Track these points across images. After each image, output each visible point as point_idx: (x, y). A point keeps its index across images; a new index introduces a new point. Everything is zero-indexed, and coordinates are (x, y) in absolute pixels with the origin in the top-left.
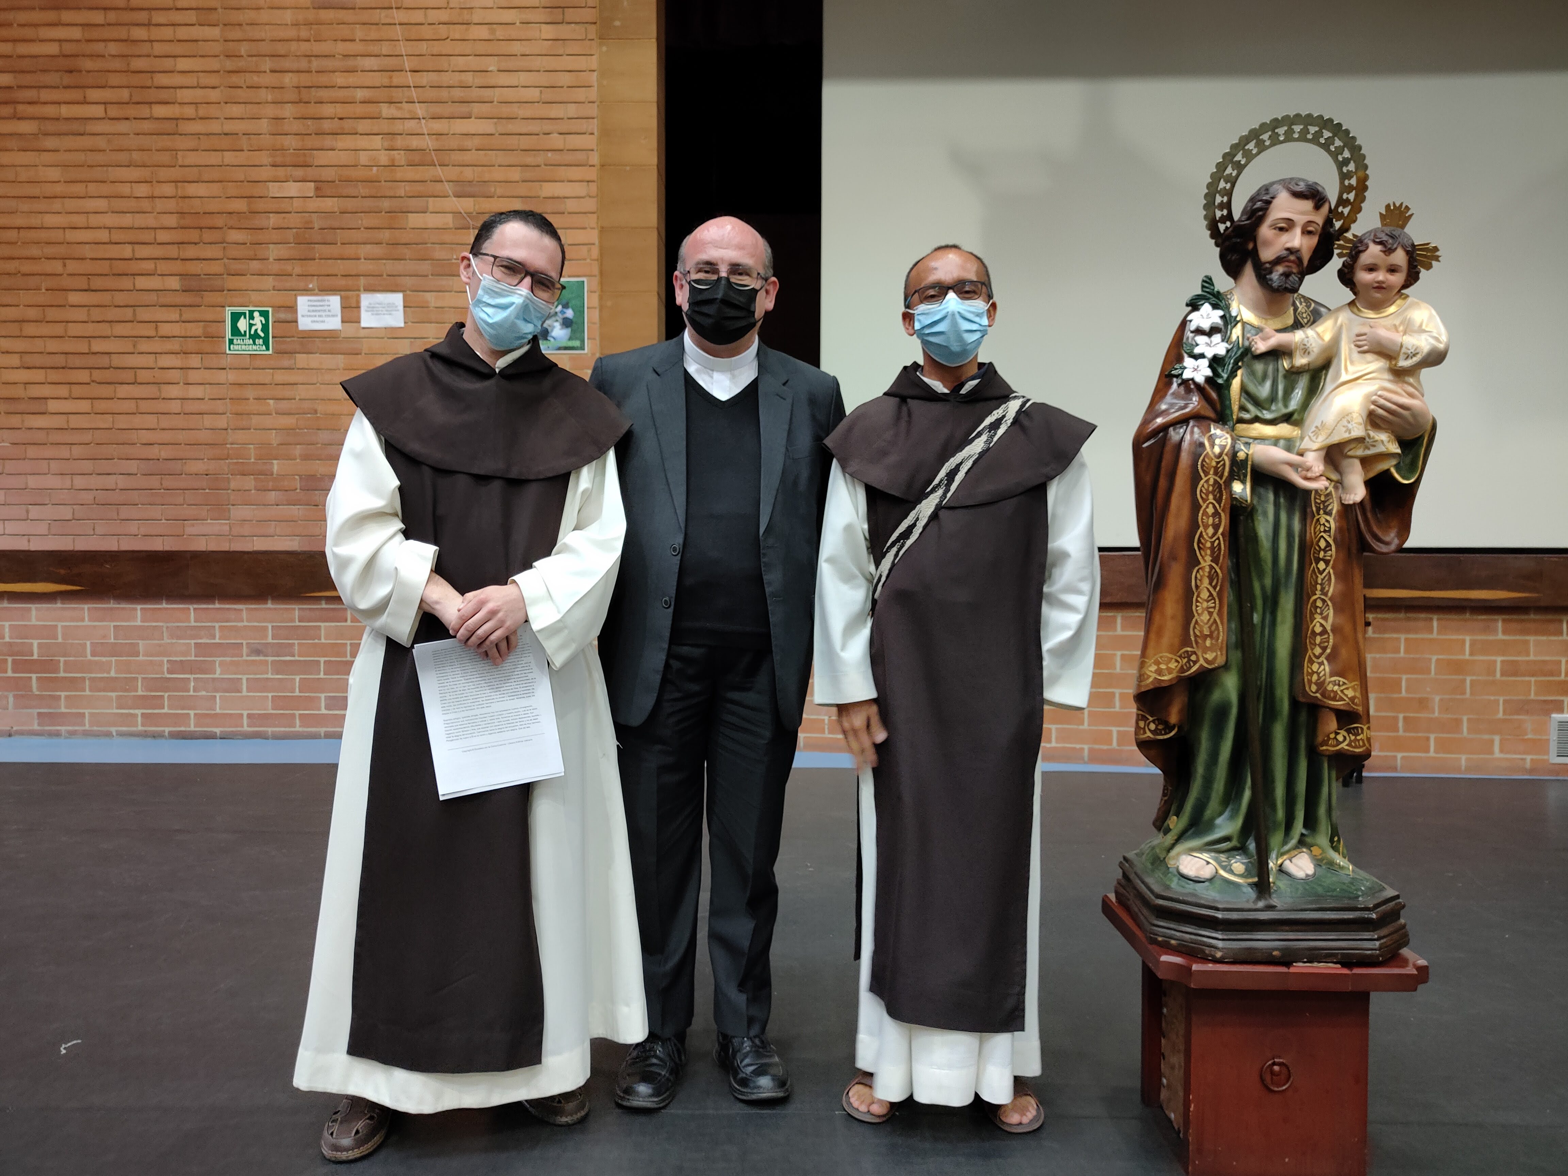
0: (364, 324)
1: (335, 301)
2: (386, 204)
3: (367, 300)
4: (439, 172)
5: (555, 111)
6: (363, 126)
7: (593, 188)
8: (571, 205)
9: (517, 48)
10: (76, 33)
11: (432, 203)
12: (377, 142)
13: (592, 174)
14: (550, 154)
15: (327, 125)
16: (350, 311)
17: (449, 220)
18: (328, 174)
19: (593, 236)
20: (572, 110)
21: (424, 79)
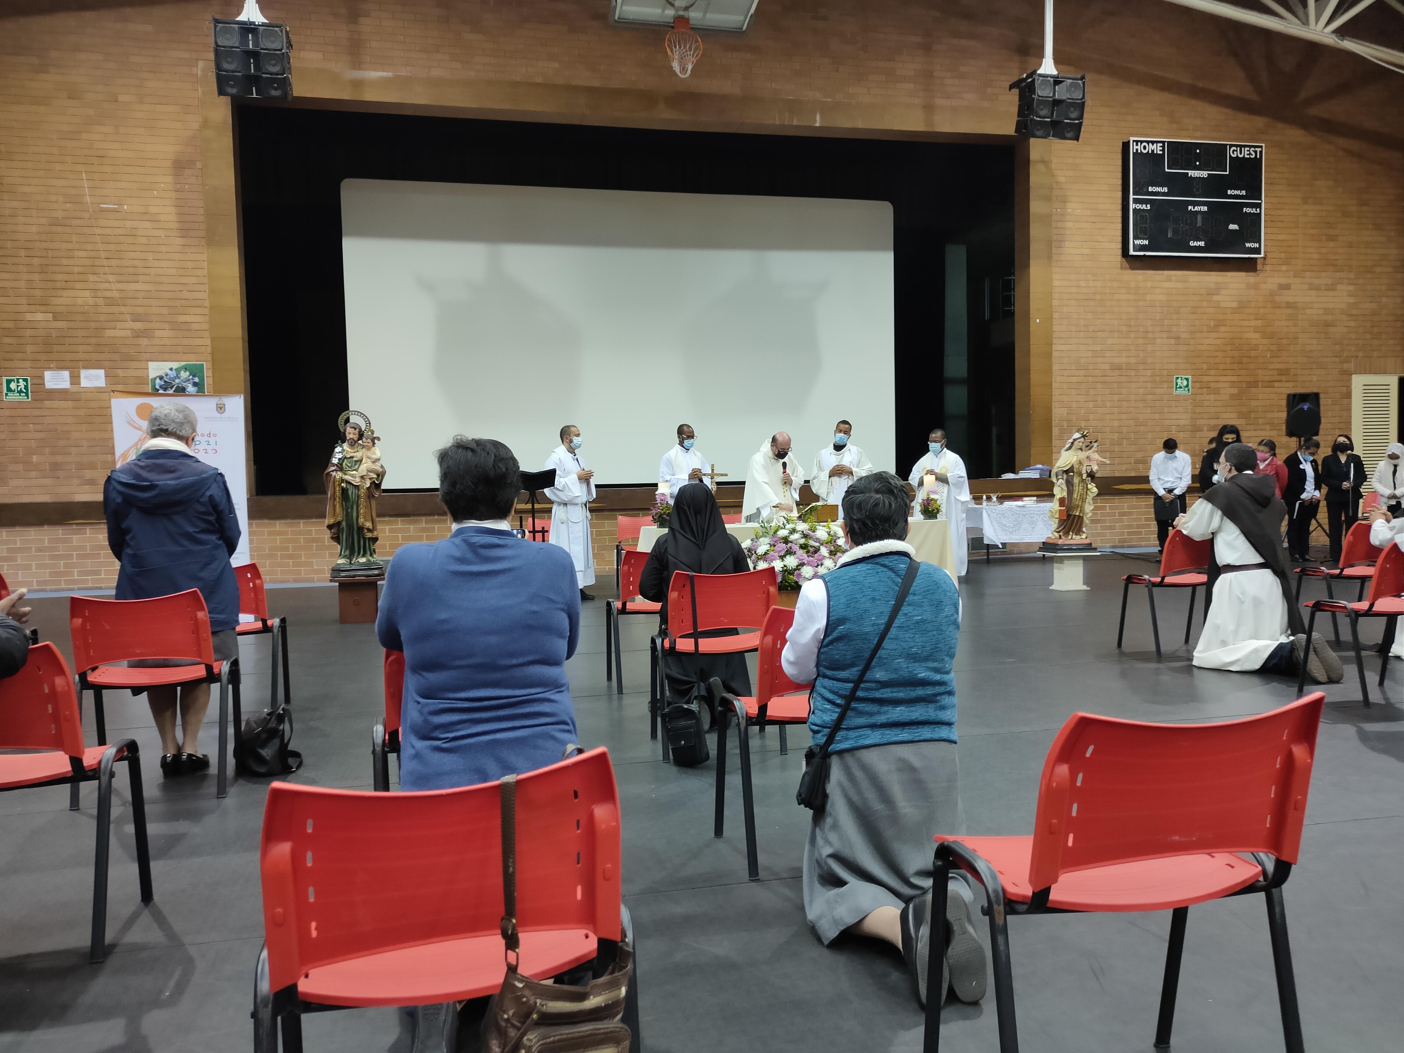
0: (82, 385)
1: (66, 374)
2: (93, 325)
3: (83, 373)
4: (123, 309)
5: (184, 280)
6: (78, 285)
7: (207, 318)
8: (195, 326)
9: (163, 249)
11: (119, 325)
12: (87, 293)
13: (206, 311)
15: (58, 285)
16: (75, 379)
17: (128, 333)
18: (59, 309)
19: (208, 342)
20: (193, 280)
21: (113, 262)
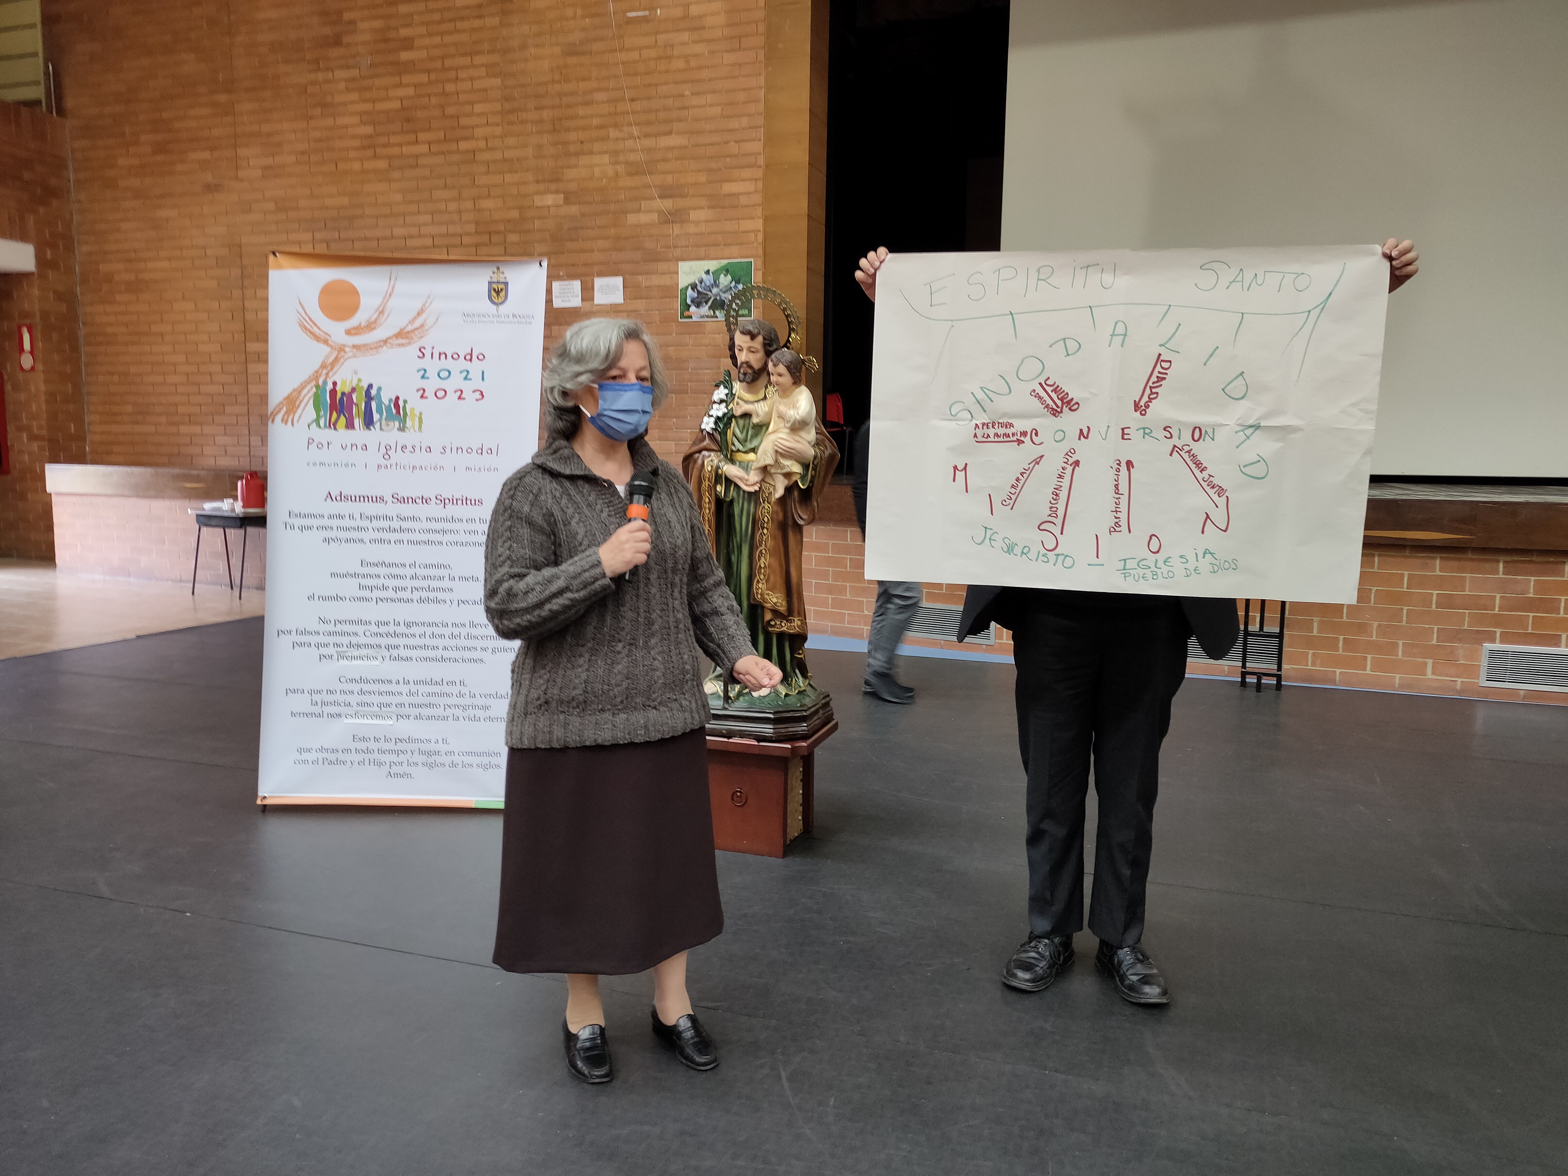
0: (596, 301)
1: (577, 285)
3: (599, 282)
4: (648, 179)
5: (734, 124)
6: (597, 147)
8: (743, 200)
9: (706, 74)
11: (644, 204)
12: (606, 158)
13: (759, 173)
14: (728, 159)
15: (572, 148)
16: (587, 292)
18: (573, 186)
19: (759, 224)
20: (745, 122)
21: (637, 106)
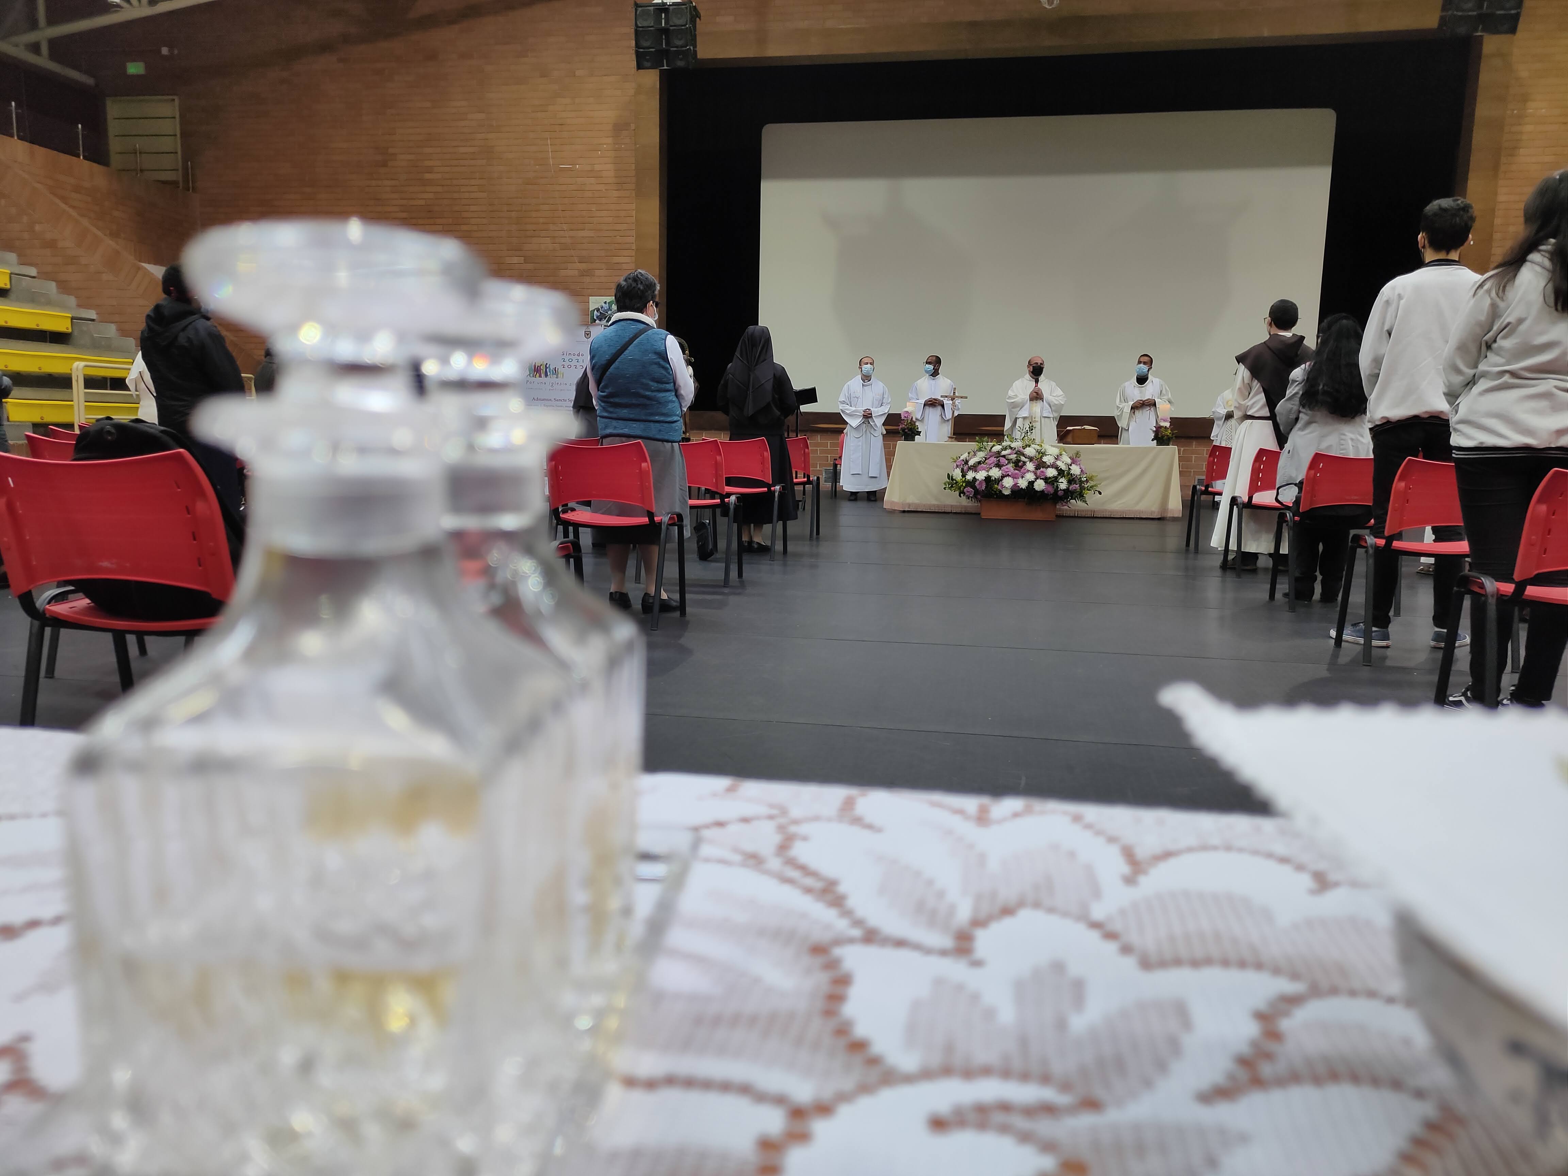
2: (552, 266)
4: (572, 252)
6: (542, 233)
8: (624, 266)
9: (604, 200)
10: (431, 196)
12: (548, 240)
13: (633, 253)
14: (616, 245)
15: (529, 233)
17: (576, 273)
18: (529, 254)
20: (624, 226)
21: (567, 214)
